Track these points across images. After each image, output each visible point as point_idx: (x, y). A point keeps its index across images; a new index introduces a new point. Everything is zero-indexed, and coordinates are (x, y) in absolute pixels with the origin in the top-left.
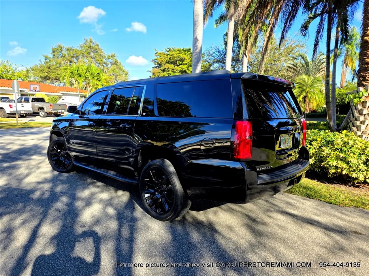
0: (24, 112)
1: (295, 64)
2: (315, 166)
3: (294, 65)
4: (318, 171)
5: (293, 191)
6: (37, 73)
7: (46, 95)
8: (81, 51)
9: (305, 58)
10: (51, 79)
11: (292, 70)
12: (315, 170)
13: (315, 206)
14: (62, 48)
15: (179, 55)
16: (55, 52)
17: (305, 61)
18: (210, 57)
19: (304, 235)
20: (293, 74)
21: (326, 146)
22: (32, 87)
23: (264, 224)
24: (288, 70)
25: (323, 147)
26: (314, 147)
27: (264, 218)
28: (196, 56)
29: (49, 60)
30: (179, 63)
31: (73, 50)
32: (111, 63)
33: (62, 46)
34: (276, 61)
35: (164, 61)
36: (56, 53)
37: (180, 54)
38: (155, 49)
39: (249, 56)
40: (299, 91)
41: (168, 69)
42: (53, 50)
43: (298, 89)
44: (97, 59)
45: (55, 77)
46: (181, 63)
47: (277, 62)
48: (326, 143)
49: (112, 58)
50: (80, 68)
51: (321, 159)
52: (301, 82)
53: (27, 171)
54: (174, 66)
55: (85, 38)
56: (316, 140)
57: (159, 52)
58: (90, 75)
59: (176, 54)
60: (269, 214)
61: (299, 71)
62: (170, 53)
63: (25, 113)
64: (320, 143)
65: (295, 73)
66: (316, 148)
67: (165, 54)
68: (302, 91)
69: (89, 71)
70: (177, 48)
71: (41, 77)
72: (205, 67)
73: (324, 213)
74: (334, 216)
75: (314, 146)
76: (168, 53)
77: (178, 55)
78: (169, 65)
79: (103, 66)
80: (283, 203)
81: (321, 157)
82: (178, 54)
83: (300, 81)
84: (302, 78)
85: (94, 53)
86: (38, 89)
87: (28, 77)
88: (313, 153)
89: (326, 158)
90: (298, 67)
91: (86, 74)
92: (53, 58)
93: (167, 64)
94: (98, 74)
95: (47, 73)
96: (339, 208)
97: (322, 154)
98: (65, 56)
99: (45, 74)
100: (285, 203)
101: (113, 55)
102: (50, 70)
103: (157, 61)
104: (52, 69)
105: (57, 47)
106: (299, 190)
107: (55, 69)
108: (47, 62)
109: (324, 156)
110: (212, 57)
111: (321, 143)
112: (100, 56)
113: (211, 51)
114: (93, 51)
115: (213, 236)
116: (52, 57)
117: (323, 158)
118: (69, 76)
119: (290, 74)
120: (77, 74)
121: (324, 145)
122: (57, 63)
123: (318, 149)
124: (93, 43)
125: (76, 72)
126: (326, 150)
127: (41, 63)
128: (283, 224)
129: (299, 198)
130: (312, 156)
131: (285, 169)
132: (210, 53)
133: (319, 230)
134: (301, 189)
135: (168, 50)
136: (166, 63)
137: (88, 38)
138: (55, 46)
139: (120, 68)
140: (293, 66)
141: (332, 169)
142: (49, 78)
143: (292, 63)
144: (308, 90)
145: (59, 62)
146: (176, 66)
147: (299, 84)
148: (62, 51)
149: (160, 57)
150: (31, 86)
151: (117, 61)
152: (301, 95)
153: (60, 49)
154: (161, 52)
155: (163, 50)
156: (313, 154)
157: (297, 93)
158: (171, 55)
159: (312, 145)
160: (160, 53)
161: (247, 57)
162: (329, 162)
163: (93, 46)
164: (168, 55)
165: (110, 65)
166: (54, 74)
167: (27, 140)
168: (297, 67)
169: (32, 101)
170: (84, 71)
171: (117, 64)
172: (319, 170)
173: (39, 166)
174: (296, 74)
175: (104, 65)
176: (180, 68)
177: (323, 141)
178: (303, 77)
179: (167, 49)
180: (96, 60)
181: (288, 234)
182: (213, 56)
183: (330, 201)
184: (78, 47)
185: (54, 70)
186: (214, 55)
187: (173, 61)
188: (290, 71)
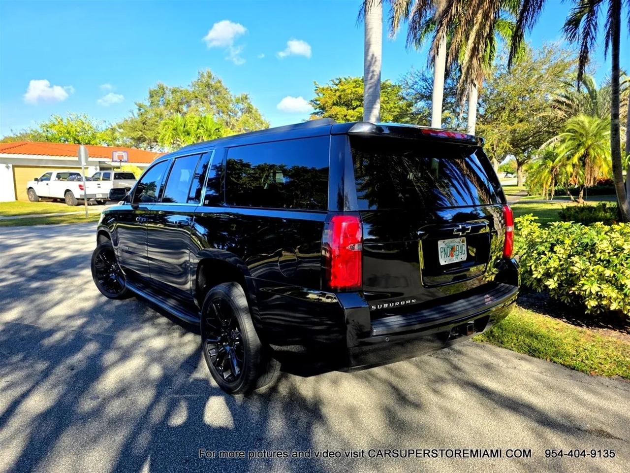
0: (101, 196)
1: (568, 95)
2: (561, 292)
3: (566, 97)
4: (566, 302)
5: (506, 340)
6: (127, 132)
7: (138, 167)
8: (194, 92)
9: (588, 83)
10: (147, 141)
11: (564, 107)
12: (561, 299)
13: (537, 374)
14: (165, 89)
15: (356, 89)
16: (153, 96)
17: (588, 88)
18: (409, 90)
19: (488, 432)
20: (564, 114)
21: (582, 254)
22: (116, 155)
23: (417, 406)
24: (554, 107)
25: (574, 256)
26: (557, 256)
27: (423, 394)
28: (371, 90)
29: (144, 111)
30: (356, 104)
31: (181, 91)
32: (241, 110)
33: (165, 86)
34: (533, 92)
35: (330, 102)
36: (156, 99)
37: (357, 87)
38: (315, 82)
39: (481, 84)
40: (572, 146)
41: (337, 114)
42: (150, 93)
43: (570, 142)
44: (218, 105)
45: (153, 138)
46: (358, 103)
47: (535, 93)
48: (580, 248)
49: (243, 101)
50: (188, 121)
51: (570, 279)
52: (577, 128)
53: (61, 296)
54: (347, 110)
55: (200, 71)
56: (562, 243)
57: (321, 87)
58: (204, 132)
59: (349, 89)
60: (438, 386)
61: (577, 107)
62: (341, 87)
63: (103, 197)
64: (570, 248)
65: (568, 112)
66: (562, 257)
67: (331, 90)
68: (579, 145)
69: (202, 126)
70: (353, 79)
71: (133, 138)
72: (401, 108)
73: (550, 387)
74: (569, 394)
75: (557, 254)
76: (336, 88)
77: (354, 90)
78: (338, 108)
79: (229, 115)
80: (476, 365)
81: (571, 275)
82: (354, 87)
83: (575, 126)
84: (579, 121)
85: (214, 94)
86: (125, 158)
87: (115, 139)
88: (554, 267)
89: (578, 279)
90: (575, 100)
91: (199, 130)
92: (151, 106)
93: (334, 106)
94: (217, 131)
95: (142, 131)
96: (586, 380)
97: (573, 270)
98: (169, 102)
99: (138, 134)
100: (478, 366)
101: (245, 96)
102: (145, 126)
103: (318, 102)
104: (148, 124)
105: (157, 88)
106: (517, 340)
107: (154, 124)
108: (141, 114)
109: (576, 274)
110: (413, 91)
111: (572, 249)
112: (223, 100)
113: (411, 79)
114: (213, 91)
115: (309, 425)
116: (148, 104)
117: (574, 278)
118: (171, 135)
119: (560, 114)
120: (184, 132)
121: (577, 252)
122: (156, 115)
123: (566, 259)
124: (212, 78)
125: (182, 128)
126: (579, 261)
127: (134, 115)
128: (456, 407)
129: (512, 355)
130: (555, 274)
131: (447, 305)
132: (407, 83)
133: (525, 424)
134: (521, 338)
135: (337, 82)
136: (334, 104)
137: (205, 70)
138: (154, 87)
139: (256, 117)
140: (564, 99)
141: (590, 299)
142: (145, 140)
143: (563, 93)
144: (589, 142)
145: (159, 113)
146: (351, 109)
147: (572, 133)
148: (165, 94)
149: (324, 94)
150: (114, 153)
151: (251, 107)
152: (576, 153)
153: (161, 90)
154: (326, 87)
155: (329, 83)
156: (556, 270)
157: (569, 149)
158: (342, 91)
159: (555, 252)
160: (323, 89)
161: (477, 87)
162: (583, 285)
163: (213, 83)
164: (337, 92)
165: (240, 114)
166: (151, 132)
167: (88, 243)
168: (572, 101)
169: (115, 178)
170: (195, 126)
171: (251, 112)
172: (569, 301)
173: (85, 287)
174: (571, 113)
175: (231, 114)
176: (357, 112)
177: (576, 245)
178: (580, 119)
179: (335, 81)
180: (218, 107)
181: (457, 430)
182: (413, 89)
183: (573, 363)
184: (189, 86)
185: (152, 126)
186: (415, 86)
187: (346, 102)
188: (559, 109)
